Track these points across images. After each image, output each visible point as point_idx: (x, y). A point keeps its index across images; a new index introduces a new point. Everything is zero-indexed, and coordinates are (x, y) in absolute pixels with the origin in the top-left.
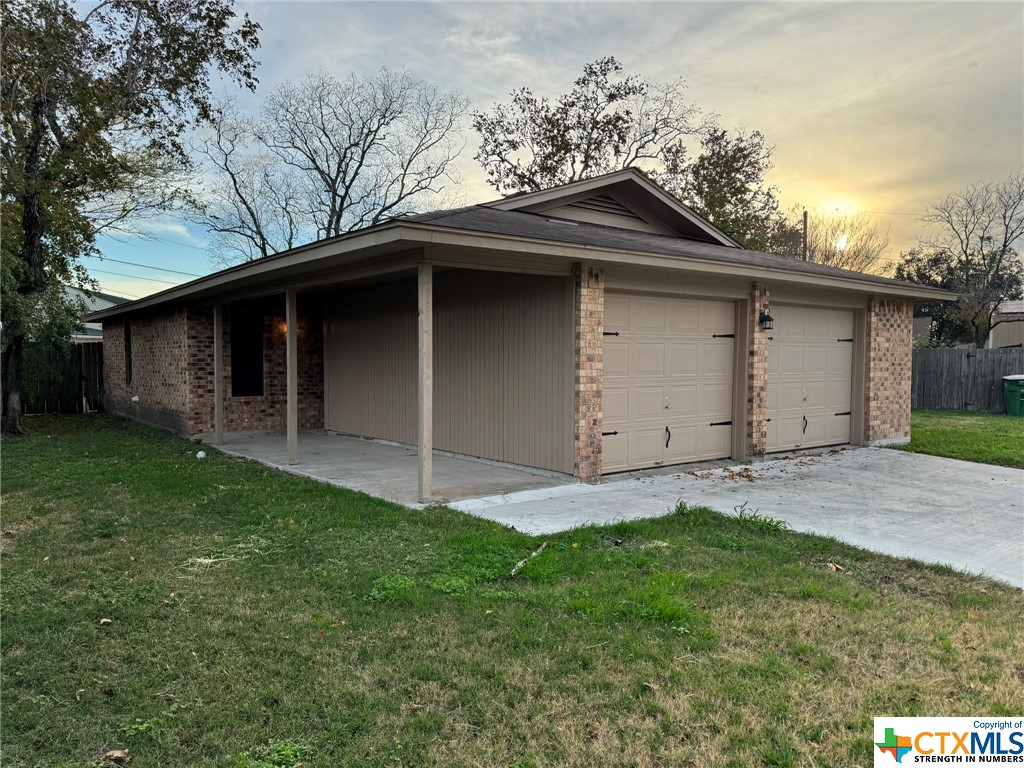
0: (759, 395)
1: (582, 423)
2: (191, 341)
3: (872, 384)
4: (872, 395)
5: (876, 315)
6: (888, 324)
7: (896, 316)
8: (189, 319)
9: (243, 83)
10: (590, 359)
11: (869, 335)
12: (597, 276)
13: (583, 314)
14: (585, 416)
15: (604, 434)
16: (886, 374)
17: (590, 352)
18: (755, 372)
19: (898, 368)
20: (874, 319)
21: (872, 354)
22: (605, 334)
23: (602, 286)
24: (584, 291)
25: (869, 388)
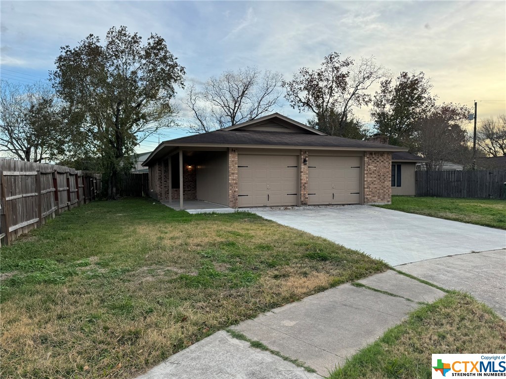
0: (304, 185)
1: (230, 191)
2: (159, 172)
3: (365, 183)
4: (366, 186)
5: (368, 158)
6: (375, 161)
7: (380, 158)
8: (159, 165)
9: (181, 87)
10: (233, 174)
11: (364, 165)
12: (234, 151)
13: (230, 161)
14: (231, 190)
15: (239, 196)
16: (375, 179)
17: (233, 172)
18: (302, 178)
19: (383, 177)
20: (366, 159)
21: (366, 172)
22: (238, 167)
23: (237, 153)
24: (230, 155)
25: (364, 184)
